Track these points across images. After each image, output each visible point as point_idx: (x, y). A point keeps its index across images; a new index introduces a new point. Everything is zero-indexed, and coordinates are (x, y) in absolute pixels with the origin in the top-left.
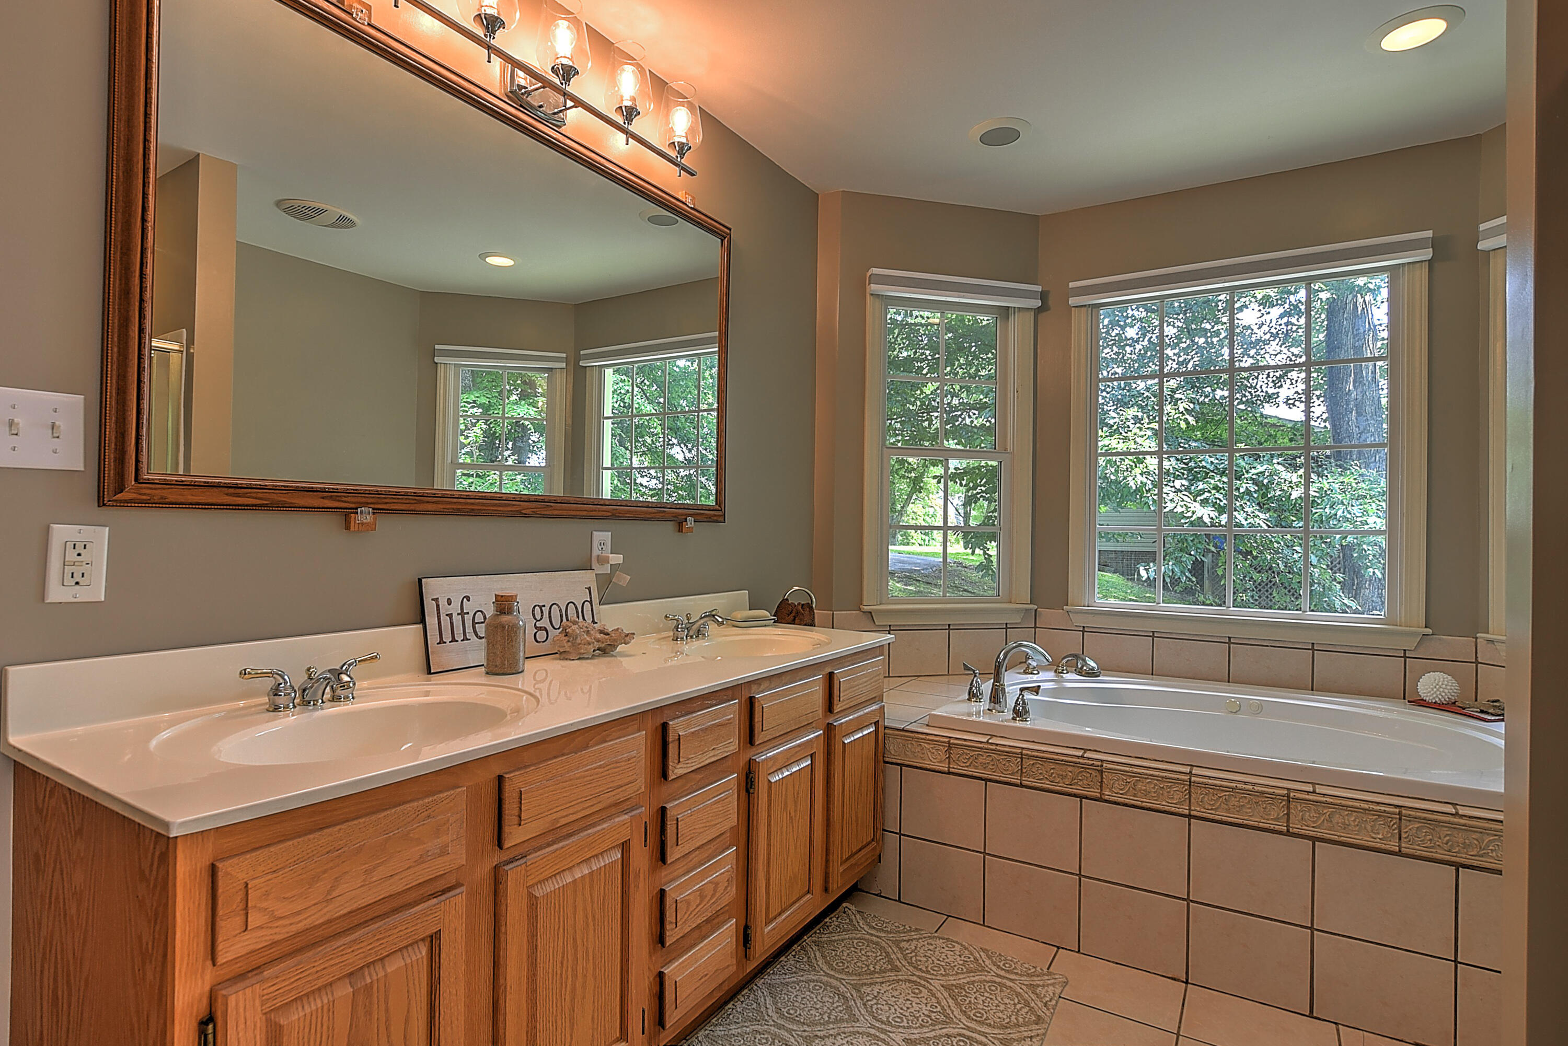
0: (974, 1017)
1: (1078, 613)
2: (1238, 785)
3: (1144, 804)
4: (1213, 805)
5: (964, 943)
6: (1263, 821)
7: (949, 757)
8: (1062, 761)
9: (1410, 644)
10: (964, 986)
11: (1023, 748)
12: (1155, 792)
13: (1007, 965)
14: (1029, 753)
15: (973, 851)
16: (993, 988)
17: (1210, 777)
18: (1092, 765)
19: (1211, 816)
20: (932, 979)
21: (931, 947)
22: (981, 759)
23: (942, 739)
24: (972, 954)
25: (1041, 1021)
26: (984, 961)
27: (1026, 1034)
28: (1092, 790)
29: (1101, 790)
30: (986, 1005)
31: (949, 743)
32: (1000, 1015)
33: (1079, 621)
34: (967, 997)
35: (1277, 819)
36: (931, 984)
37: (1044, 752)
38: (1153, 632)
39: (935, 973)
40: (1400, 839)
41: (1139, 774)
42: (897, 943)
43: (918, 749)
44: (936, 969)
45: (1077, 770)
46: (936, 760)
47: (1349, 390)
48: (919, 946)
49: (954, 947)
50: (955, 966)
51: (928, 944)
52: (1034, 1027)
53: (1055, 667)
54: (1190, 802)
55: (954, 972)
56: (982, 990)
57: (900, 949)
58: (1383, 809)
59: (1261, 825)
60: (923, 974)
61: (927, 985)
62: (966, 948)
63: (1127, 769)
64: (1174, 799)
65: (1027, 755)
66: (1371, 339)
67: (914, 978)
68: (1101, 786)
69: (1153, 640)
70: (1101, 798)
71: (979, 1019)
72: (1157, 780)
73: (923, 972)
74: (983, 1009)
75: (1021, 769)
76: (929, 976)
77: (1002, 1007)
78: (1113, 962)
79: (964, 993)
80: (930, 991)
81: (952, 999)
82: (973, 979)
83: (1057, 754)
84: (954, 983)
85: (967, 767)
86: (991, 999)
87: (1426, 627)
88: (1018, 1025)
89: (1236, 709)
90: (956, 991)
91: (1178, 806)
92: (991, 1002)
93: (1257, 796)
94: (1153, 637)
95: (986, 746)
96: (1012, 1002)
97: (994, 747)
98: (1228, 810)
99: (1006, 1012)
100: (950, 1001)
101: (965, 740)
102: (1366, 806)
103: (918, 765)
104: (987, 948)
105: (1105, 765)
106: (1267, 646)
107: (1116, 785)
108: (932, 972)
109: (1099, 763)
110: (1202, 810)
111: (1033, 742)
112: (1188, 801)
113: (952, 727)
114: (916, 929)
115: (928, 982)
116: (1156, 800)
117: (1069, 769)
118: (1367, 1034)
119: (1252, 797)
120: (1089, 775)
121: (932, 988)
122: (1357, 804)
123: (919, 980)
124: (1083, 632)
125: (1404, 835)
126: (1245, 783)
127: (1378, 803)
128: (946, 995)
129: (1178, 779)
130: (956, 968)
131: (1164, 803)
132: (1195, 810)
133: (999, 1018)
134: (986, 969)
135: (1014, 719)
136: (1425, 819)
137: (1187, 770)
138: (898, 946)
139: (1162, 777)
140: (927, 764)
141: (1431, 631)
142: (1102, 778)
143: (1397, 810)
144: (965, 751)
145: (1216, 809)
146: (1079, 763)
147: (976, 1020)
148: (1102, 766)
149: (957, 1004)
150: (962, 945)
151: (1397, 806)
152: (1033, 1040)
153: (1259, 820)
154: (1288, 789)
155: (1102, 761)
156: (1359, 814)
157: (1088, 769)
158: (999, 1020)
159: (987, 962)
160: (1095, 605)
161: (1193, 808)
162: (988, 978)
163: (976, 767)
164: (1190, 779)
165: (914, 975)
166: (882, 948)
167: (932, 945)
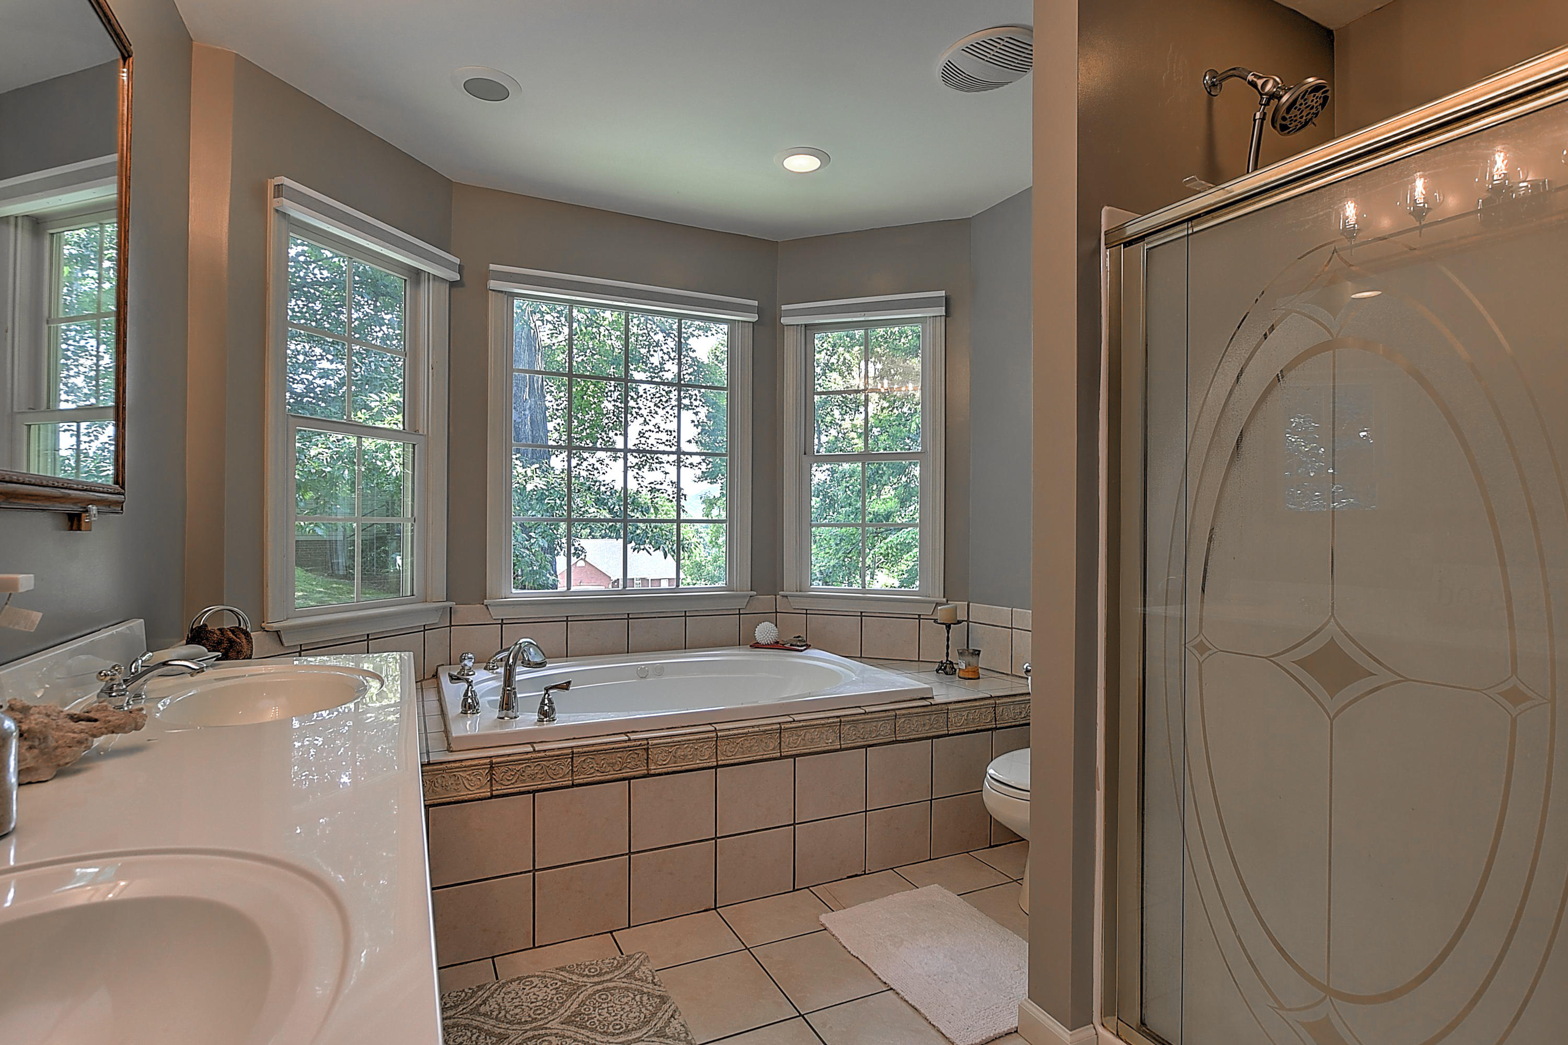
0: (617, 1031)
1: (498, 605)
2: (750, 730)
3: (683, 767)
4: (733, 752)
5: (537, 974)
6: (765, 753)
7: (491, 780)
8: (613, 749)
9: (742, 604)
10: (580, 1011)
11: (572, 747)
12: (690, 755)
13: (593, 970)
14: (580, 750)
15: (521, 873)
16: (604, 997)
17: (729, 729)
18: (640, 745)
19: (732, 762)
20: (547, 1023)
21: (513, 995)
22: (528, 771)
23: (482, 762)
24: (554, 979)
25: (665, 999)
26: (571, 979)
27: (666, 1017)
28: (640, 769)
29: (648, 767)
30: (613, 1014)
31: (491, 763)
32: (632, 1015)
33: (497, 614)
34: (593, 1018)
35: (773, 749)
36: (550, 1028)
37: (593, 745)
38: (567, 617)
39: (542, 1016)
40: (840, 740)
41: (679, 742)
42: (475, 1011)
43: (452, 781)
44: (539, 1012)
45: (625, 755)
46: (476, 786)
47: (526, 399)
48: (500, 1001)
49: (532, 982)
50: (552, 998)
51: (505, 994)
52: (666, 1006)
53: (485, 664)
54: (717, 754)
55: (558, 1005)
56: (597, 1005)
57: (485, 1015)
58: (832, 721)
59: (765, 757)
60: (534, 1025)
61: (548, 1031)
62: (545, 977)
63: (669, 740)
64: (706, 757)
65: (578, 753)
66: (540, 359)
67: (530, 1034)
68: (647, 763)
69: (567, 624)
70: (648, 774)
71: (621, 1030)
72: (692, 743)
73: (531, 1022)
74: (615, 1020)
75: (572, 769)
76: (541, 1023)
77: (627, 1008)
78: (659, 921)
79: (586, 1017)
80: (556, 1035)
81: (583, 1029)
82: (580, 999)
83: (606, 743)
84: (568, 1013)
85: (512, 784)
86: (612, 1006)
87: (751, 590)
88: (654, 1014)
89: (643, 674)
90: (578, 1019)
91: (708, 761)
92: (615, 1009)
93: (761, 735)
94: (567, 621)
95: (534, 755)
96: (630, 999)
97: (542, 754)
98: (743, 753)
99: (634, 1010)
100: (582, 1031)
101: (509, 755)
102: (823, 722)
103: (452, 800)
104: (561, 965)
105: (650, 742)
106: (655, 617)
107: (660, 757)
108: (539, 1017)
109: (646, 742)
110: (726, 758)
111: (574, 738)
112: (715, 754)
113: (482, 746)
114: (478, 987)
115: (546, 1028)
116: (692, 761)
117: (619, 755)
118: (826, 884)
119: (758, 737)
120: (636, 756)
121: (556, 1031)
122: (818, 722)
123: (536, 1033)
124: (502, 624)
125: (842, 736)
126: (753, 727)
127: (828, 718)
128: (573, 1028)
129: (708, 738)
130: (555, 1000)
131: (698, 762)
132: (722, 760)
133: (635, 1018)
134: (580, 984)
135: (541, 720)
136: (853, 721)
137: (711, 728)
138: (480, 1014)
139: (697, 740)
140: (464, 794)
141: (755, 593)
142: (648, 754)
143: (839, 720)
144: (510, 767)
145: (734, 755)
146: (629, 747)
147: (621, 1033)
148: (648, 743)
149: (591, 1030)
150: (538, 976)
151: (838, 717)
152: (676, 1017)
153: (762, 753)
154: (779, 723)
155: (647, 739)
156: (820, 729)
157: (636, 750)
158: (636, 1020)
159: (575, 977)
160: (512, 595)
161: (719, 759)
162: (590, 991)
163: (524, 781)
164: (717, 735)
165: (526, 1031)
166: (466, 1027)
167: (510, 992)
